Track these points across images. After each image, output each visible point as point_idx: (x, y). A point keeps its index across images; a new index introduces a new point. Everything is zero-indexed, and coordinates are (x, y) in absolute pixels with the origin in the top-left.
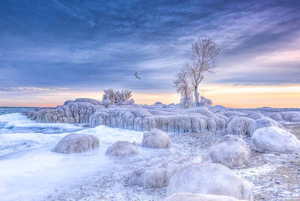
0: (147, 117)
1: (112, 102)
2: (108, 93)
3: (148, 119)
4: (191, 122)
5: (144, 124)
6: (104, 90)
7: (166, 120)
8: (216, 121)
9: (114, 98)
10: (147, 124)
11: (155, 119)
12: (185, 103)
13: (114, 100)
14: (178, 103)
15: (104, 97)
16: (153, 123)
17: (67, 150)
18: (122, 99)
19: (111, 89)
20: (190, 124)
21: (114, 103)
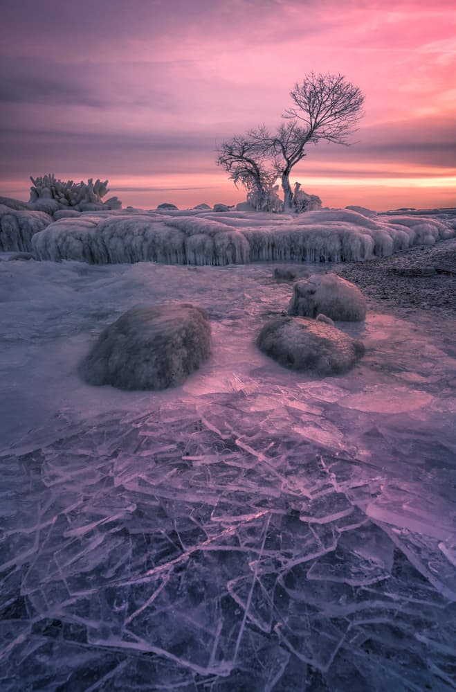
0: (227, 233)
1: (60, 204)
2: (44, 185)
3: (230, 238)
4: (341, 241)
5: (222, 250)
6: (31, 178)
7: (271, 237)
8: (391, 236)
9: (61, 194)
10: (228, 248)
11: (245, 236)
12: (261, 201)
13: (63, 200)
14: (242, 202)
15: (34, 193)
16: (244, 246)
17: (161, 375)
18: (86, 196)
19: (50, 175)
20: (338, 246)
21: (64, 207)
